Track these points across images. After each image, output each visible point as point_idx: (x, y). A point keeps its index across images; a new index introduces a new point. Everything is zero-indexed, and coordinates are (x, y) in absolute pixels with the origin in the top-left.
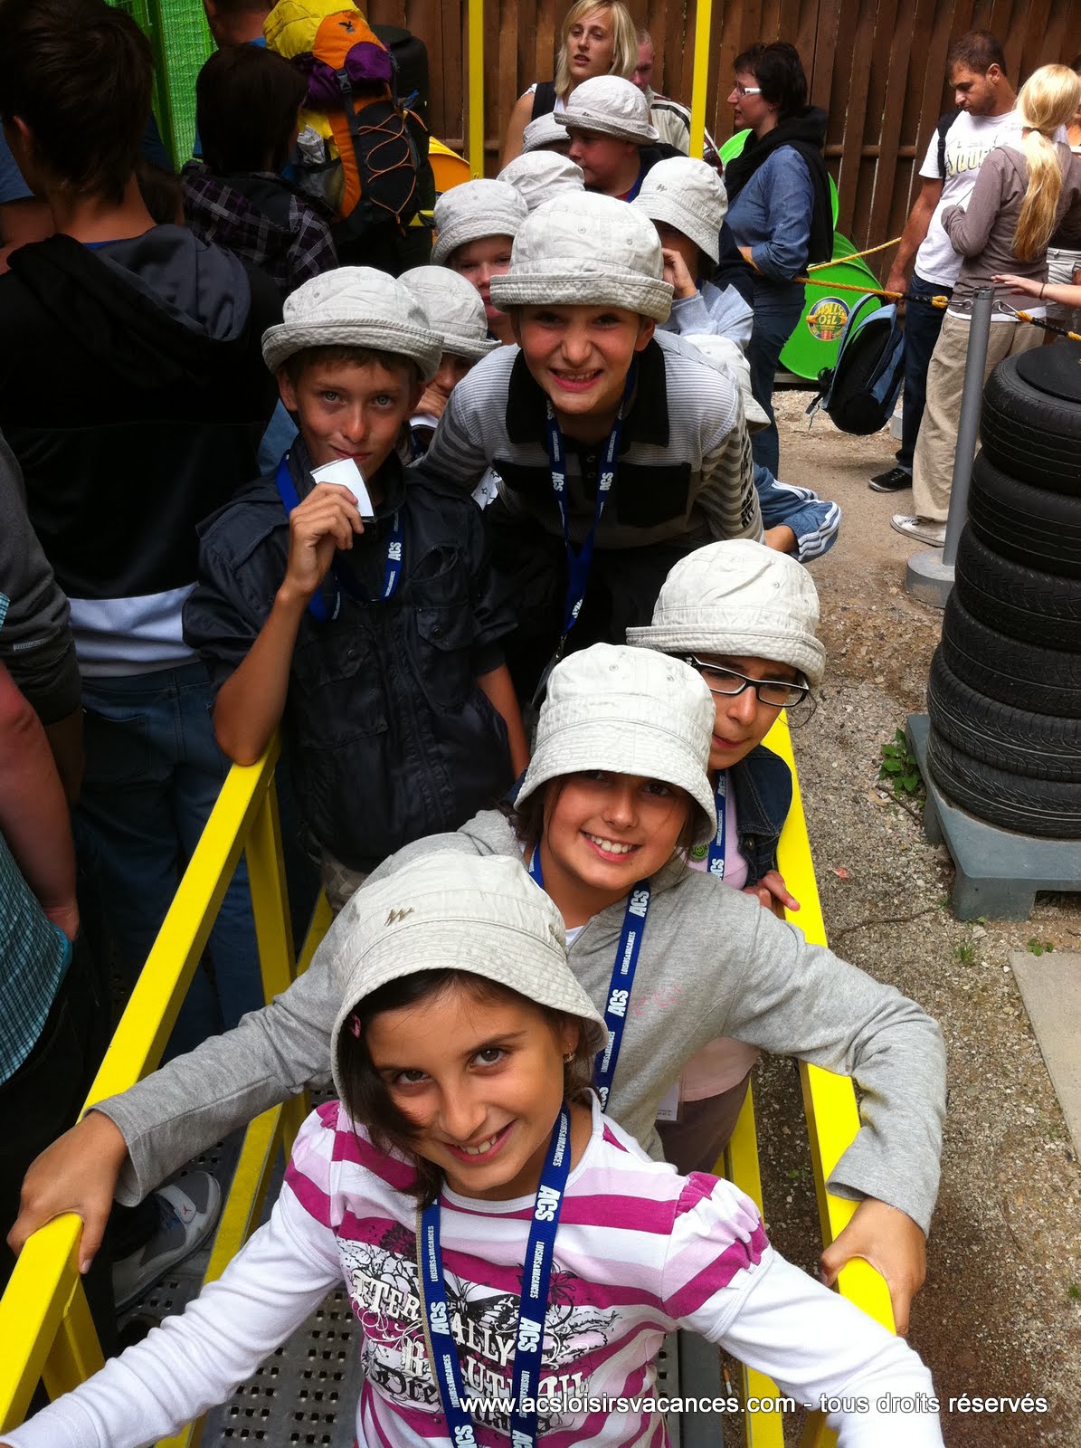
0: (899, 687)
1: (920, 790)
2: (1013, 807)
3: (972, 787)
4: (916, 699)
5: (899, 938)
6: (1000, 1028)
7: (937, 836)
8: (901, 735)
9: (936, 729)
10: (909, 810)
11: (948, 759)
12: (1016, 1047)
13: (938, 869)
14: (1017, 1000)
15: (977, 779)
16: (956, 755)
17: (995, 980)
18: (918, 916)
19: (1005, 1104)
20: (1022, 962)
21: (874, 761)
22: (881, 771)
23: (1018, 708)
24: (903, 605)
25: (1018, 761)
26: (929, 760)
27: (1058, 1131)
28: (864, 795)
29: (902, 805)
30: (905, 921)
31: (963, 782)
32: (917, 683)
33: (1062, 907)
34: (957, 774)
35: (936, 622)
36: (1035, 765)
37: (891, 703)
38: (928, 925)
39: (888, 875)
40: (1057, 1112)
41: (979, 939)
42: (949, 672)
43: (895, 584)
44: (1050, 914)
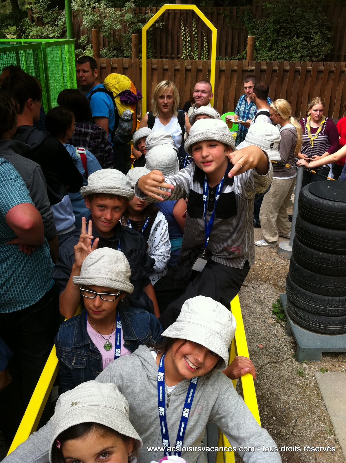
0: (277, 285)
1: (284, 319)
2: (314, 324)
3: (301, 318)
4: (282, 289)
5: (279, 368)
6: (312, 398)
7: (291, 334)
8: (278, 300)
9: (289, 299)
10: (281, 325)
11: (293, 309)
12: (318, 404)
13: (291, 344)
14: (317, 388)
15: (303, 316)
16: (296, 308)
17: (310, 382)
18: (285, 360)
19: (315, 424)
20: (319, 375)
21: (270, 309)
22: (272, 312)
23: (314, 293)
24: (277, 258)
25: (315, 310)
26: (287, 309)
27: (332, 432)
28: (267, 320)
29: (279, 324)
30: (282, 362)
31: (298, 316)
32: (283, 283)
33: (331, 357)
34: (296, 314)
35: (288, 264)
36: (320, 311)
37: (275, 290)
38: (289, 363)
39: (275, 347)
40: (331, 426)
41: (305, 368)
42: (292, 281)
43: (275, 252)
44: (327, 359)
